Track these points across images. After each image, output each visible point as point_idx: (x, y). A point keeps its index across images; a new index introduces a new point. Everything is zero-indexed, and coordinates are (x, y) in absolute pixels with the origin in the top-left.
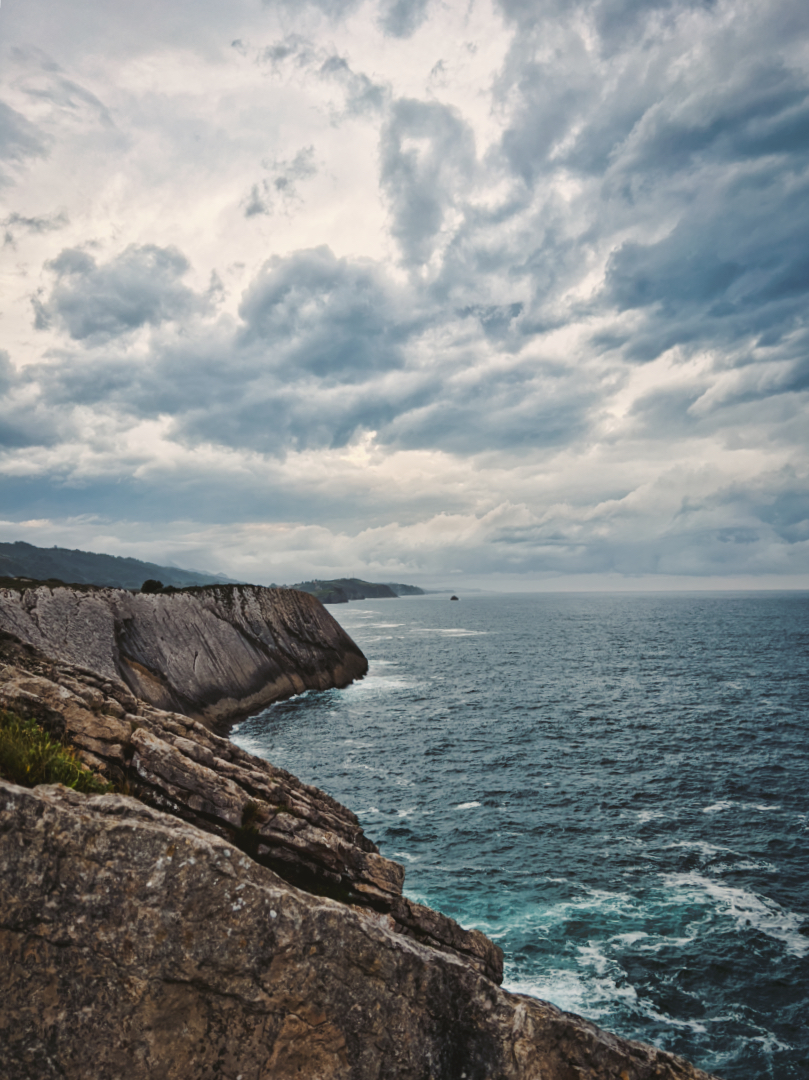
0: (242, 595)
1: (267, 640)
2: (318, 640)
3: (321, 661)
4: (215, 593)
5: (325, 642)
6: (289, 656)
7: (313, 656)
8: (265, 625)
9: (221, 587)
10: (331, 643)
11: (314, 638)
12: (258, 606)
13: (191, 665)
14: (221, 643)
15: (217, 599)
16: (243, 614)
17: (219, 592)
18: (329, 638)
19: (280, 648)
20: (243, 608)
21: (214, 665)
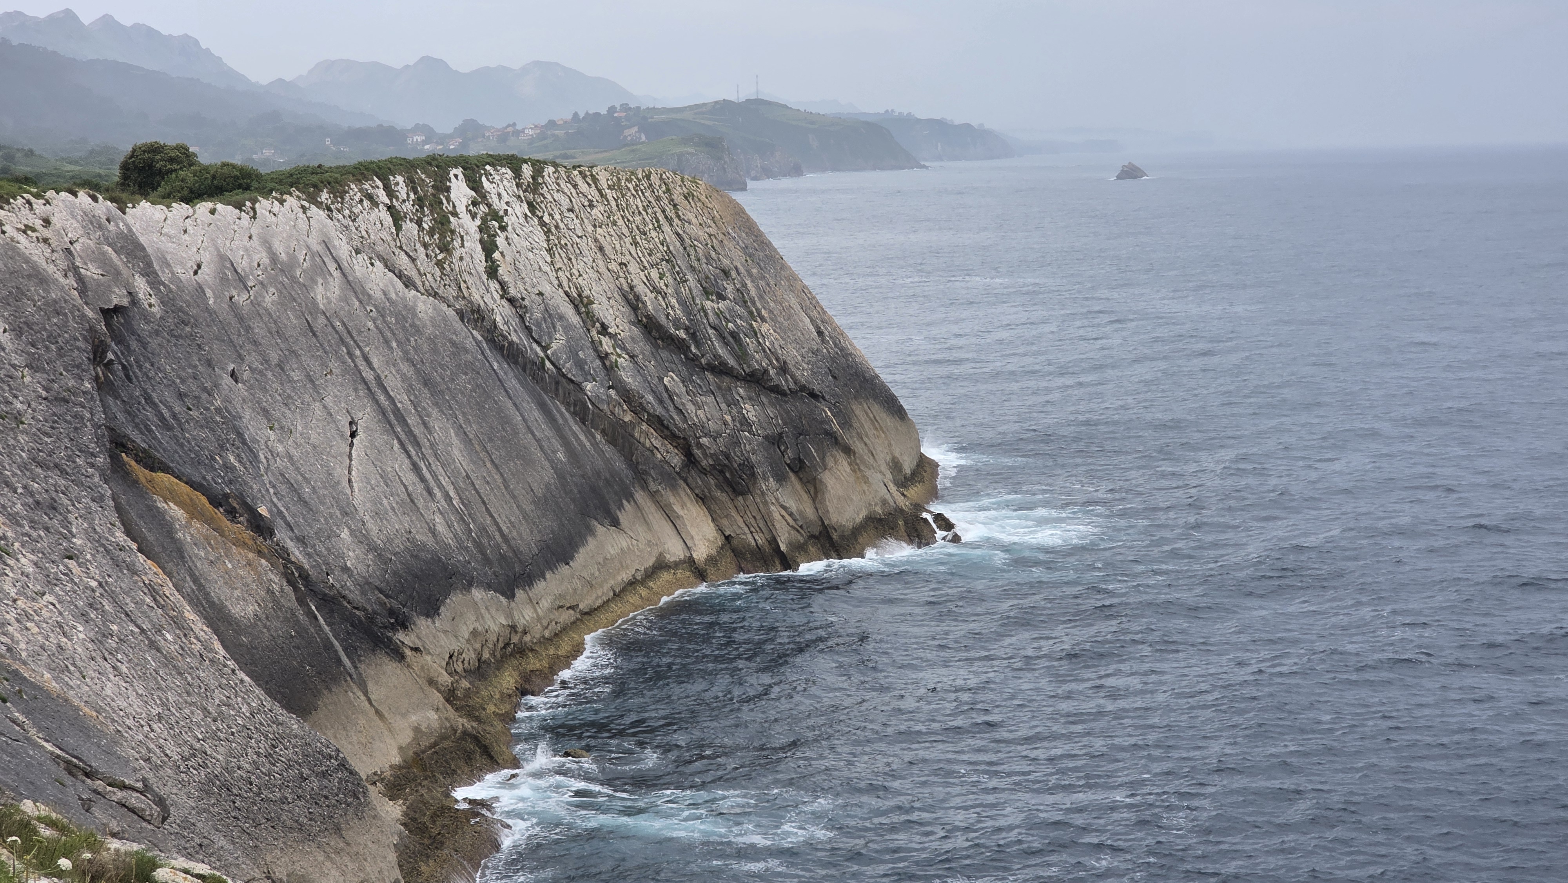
0: (480, 196)
1: (580, 364)
2: (758, 361)
3: (775, 441)
4: (391, 193)
5: (784, 369)
6: (659, 424)
7: (745, 423)
8: (568, 311)
9: (408, 167)
10: (803, 374)
11: (742, 355)
12: (539, 236)
13: (340, 472)
14: (427, 382)
15: (397, 218)
16: (492, 272)
17: (402, 190)
18: (792, 354)
19: (627, 395)
20: (489, 248)
21: (415, 468)
